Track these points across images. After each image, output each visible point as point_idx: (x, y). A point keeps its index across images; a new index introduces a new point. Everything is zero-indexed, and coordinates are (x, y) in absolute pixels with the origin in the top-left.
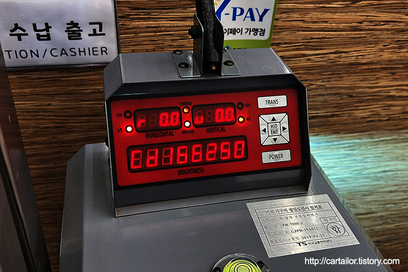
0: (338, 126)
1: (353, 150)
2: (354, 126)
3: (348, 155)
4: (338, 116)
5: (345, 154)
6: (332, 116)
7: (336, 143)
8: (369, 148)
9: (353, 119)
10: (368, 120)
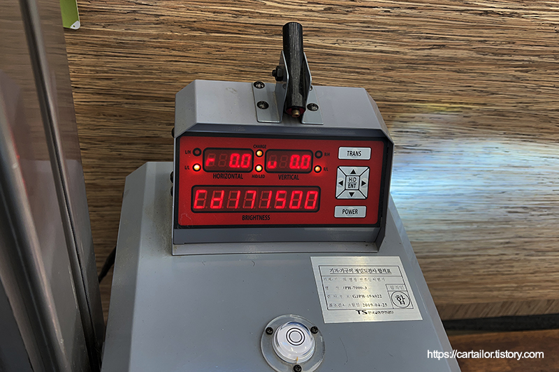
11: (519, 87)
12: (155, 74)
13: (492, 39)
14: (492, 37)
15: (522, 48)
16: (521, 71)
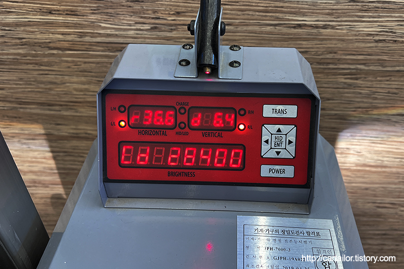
0: (335, 42)
1: (357, 79)
2: (357, 44)
3: (350, 85)
4: (333, 27)
5: (345, 83)
6: (325, 27)
7: (331, 66)
8: (378, 78)
9: (356, 35)
10: (377, 38)
11: (354, 93)
12: (33, 85)
13: (313, 50)
14: (312, 48)
15: (344, 57)
16: (351, 79)
